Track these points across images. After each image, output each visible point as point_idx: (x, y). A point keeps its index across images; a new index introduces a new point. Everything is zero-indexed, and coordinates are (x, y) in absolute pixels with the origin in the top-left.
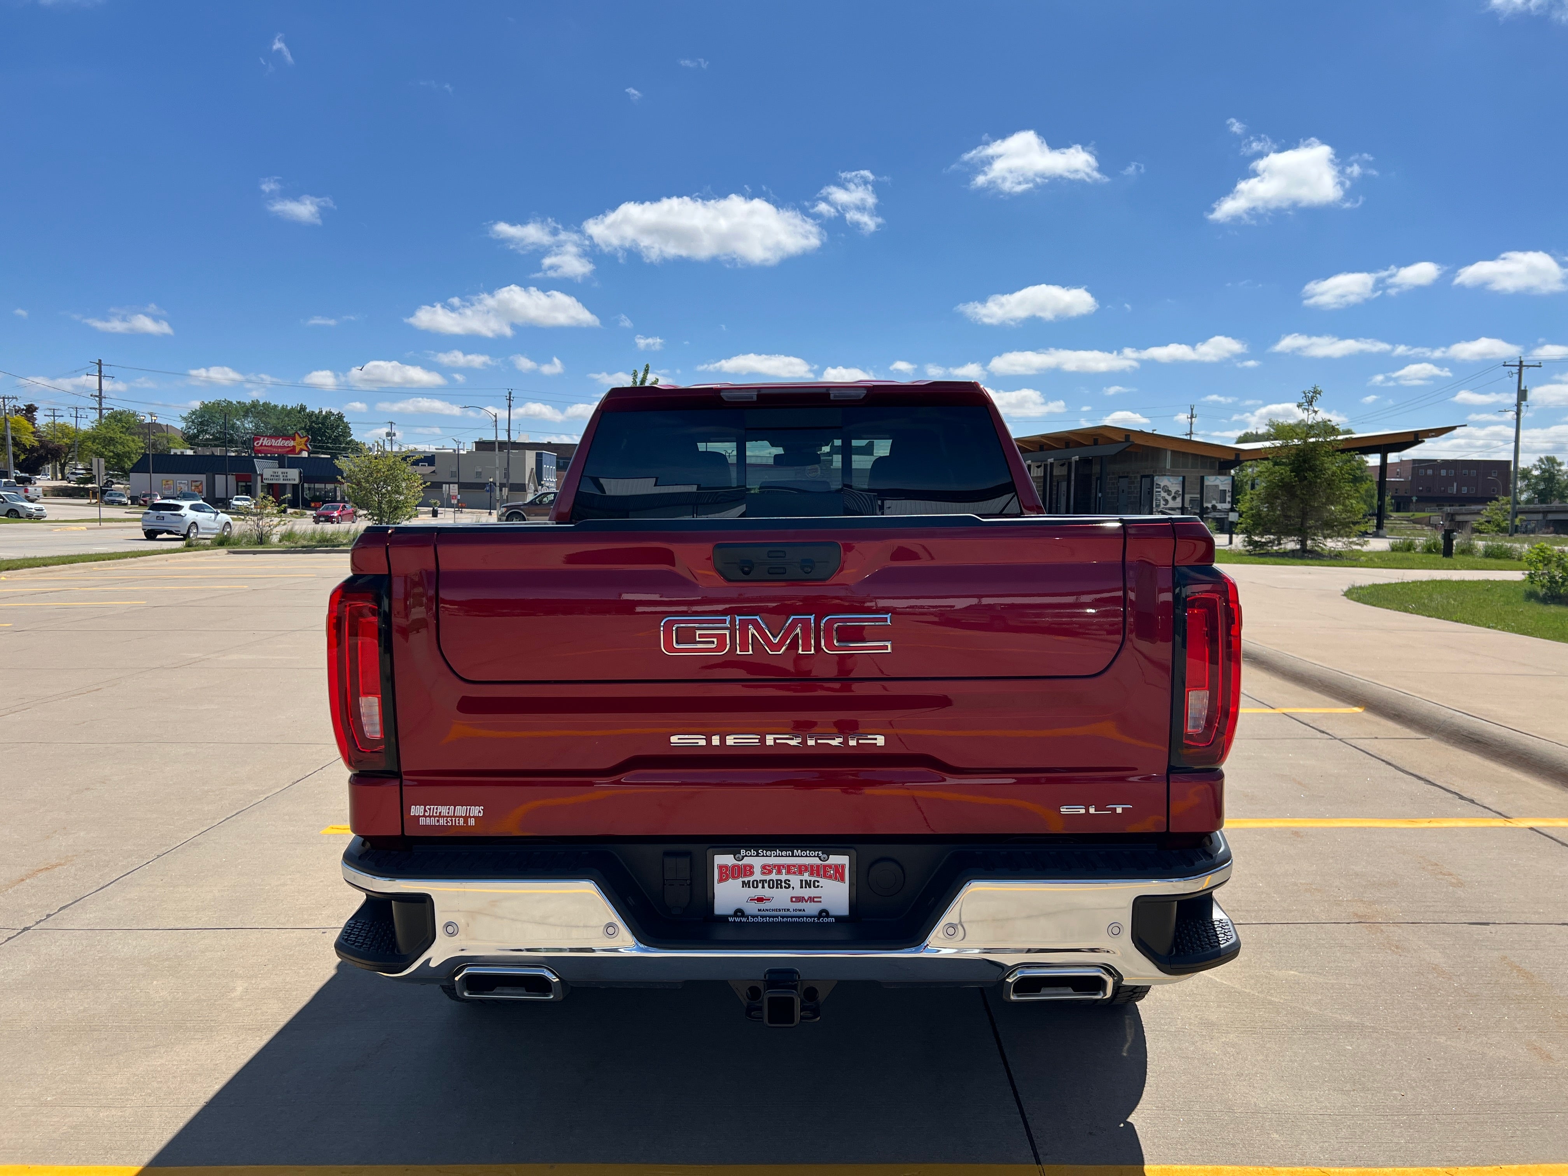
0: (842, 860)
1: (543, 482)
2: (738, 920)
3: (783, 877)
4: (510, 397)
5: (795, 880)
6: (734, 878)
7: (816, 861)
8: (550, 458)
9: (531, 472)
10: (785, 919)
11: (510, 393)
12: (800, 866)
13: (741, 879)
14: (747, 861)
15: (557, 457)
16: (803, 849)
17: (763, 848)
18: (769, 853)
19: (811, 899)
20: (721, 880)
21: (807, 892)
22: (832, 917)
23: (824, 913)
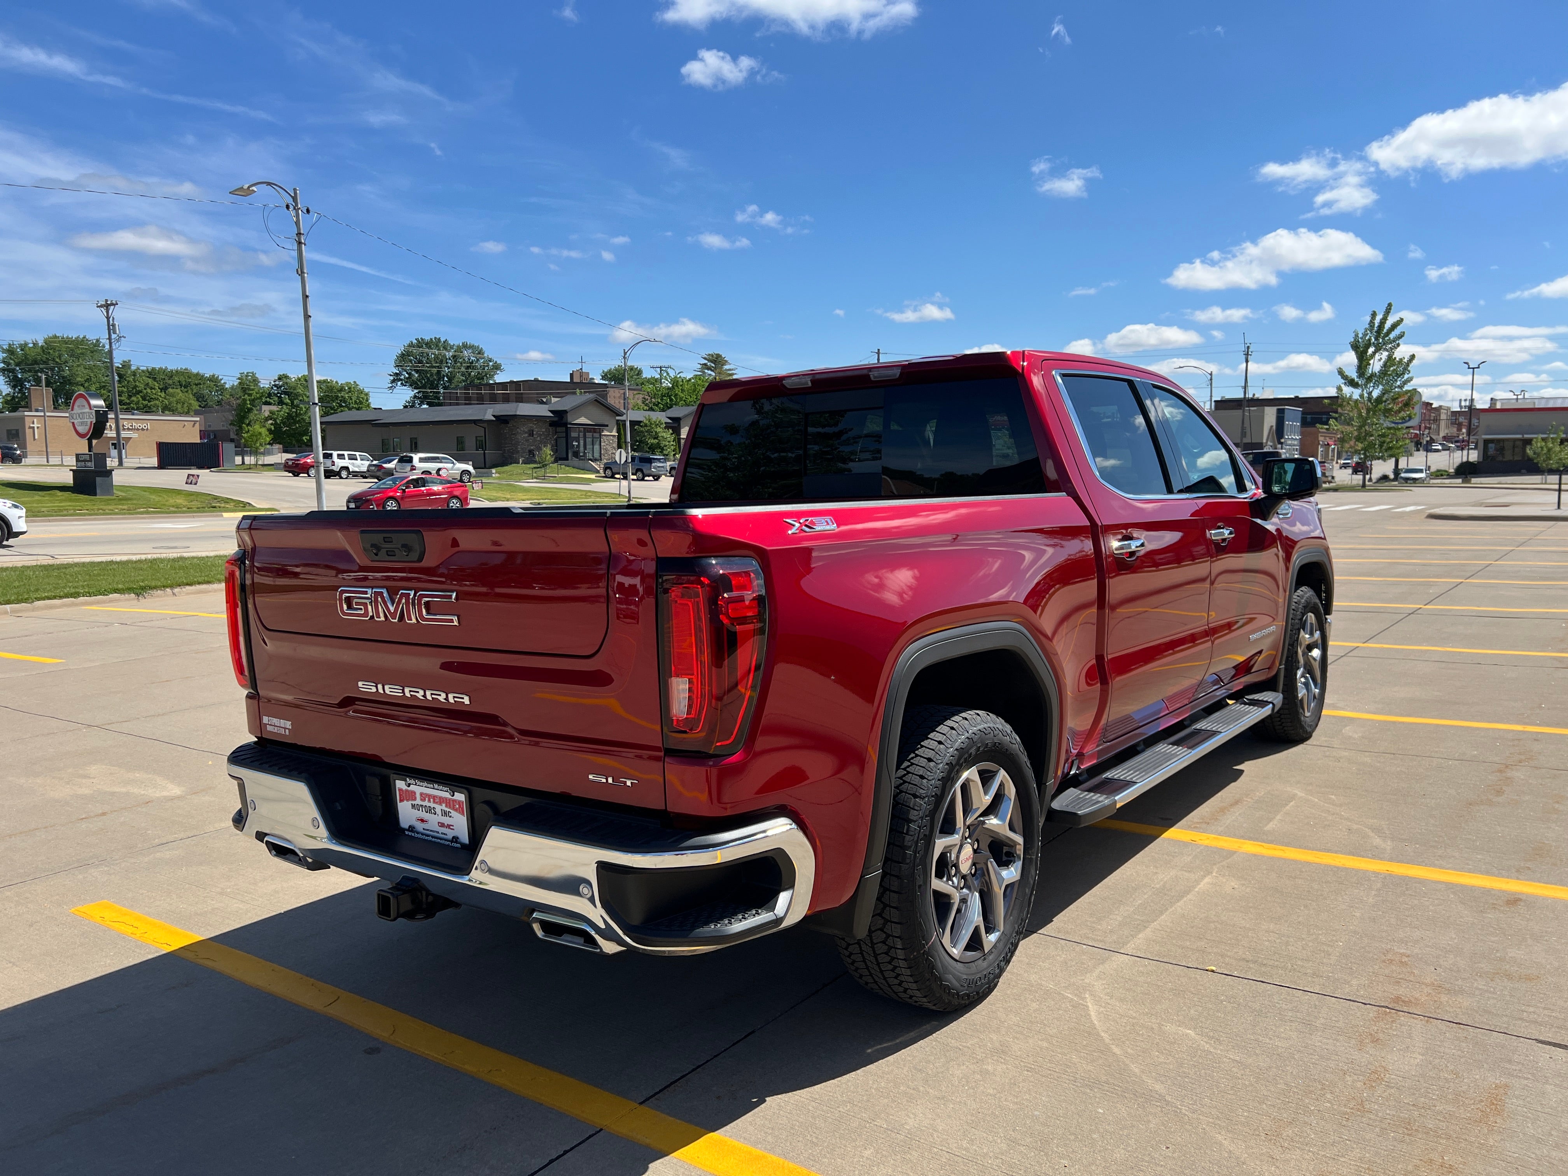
0: (460, 797)
1: (1282, 440)
2: (410, 834)
3: (432, 805)
4: (1248, 352)
5: (438, 808)
6: (408, 800)
7: (447, 795)
8: (1294, 413)
9: (1270, 430)
10: (433, 839)
11: (1248, 347)
12: (440, 798)
13: (410, 802)
14: (412, 788)
15: (1303, 413)
16: (439, 783)
17: (419, 779)
18: (421, 784)
19: (449, 826)
20: (401, 801)
21: (446, 820)
22: (460, 843)
23: (455, 839)
